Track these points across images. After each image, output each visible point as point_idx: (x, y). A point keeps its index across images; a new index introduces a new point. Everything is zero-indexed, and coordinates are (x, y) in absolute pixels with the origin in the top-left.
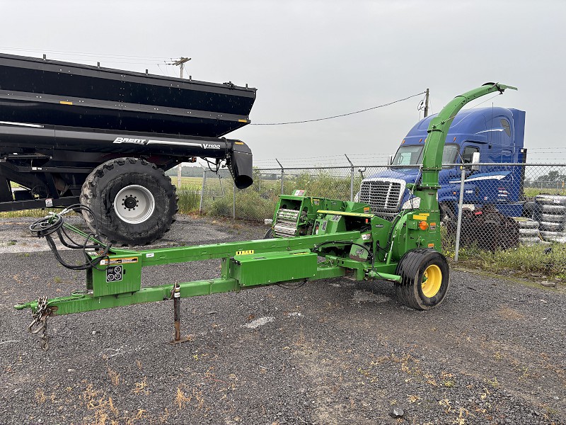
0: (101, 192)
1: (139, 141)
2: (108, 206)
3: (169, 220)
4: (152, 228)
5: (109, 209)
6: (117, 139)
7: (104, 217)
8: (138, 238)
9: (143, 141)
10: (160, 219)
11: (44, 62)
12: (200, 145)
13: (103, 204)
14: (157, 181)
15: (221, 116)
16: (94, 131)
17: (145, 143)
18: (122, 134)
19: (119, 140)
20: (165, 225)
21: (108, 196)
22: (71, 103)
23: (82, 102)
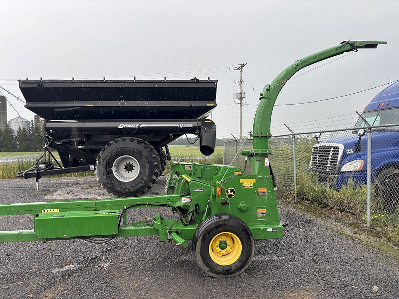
0: (103, 160)
1: (135, 125)
2: (108, 170)
3: (150, 179)
4: (137, 185)
5: (109, 172)
6: (120, 126)
7: (105, 177)
8: (127, 192)
9: (137, 125)
10: (142, 179)
11: (74, 82)
12: (178, 125)
13: (104, 169)
14: (140, 152)
15: (193, 103)
16: (107, 121)
17: (139, 127)
18: (124, 121)
19: (121, 126)
20: (146, 183)
21: (107, 164)
22: (92, 105)
23: (99, 104)
